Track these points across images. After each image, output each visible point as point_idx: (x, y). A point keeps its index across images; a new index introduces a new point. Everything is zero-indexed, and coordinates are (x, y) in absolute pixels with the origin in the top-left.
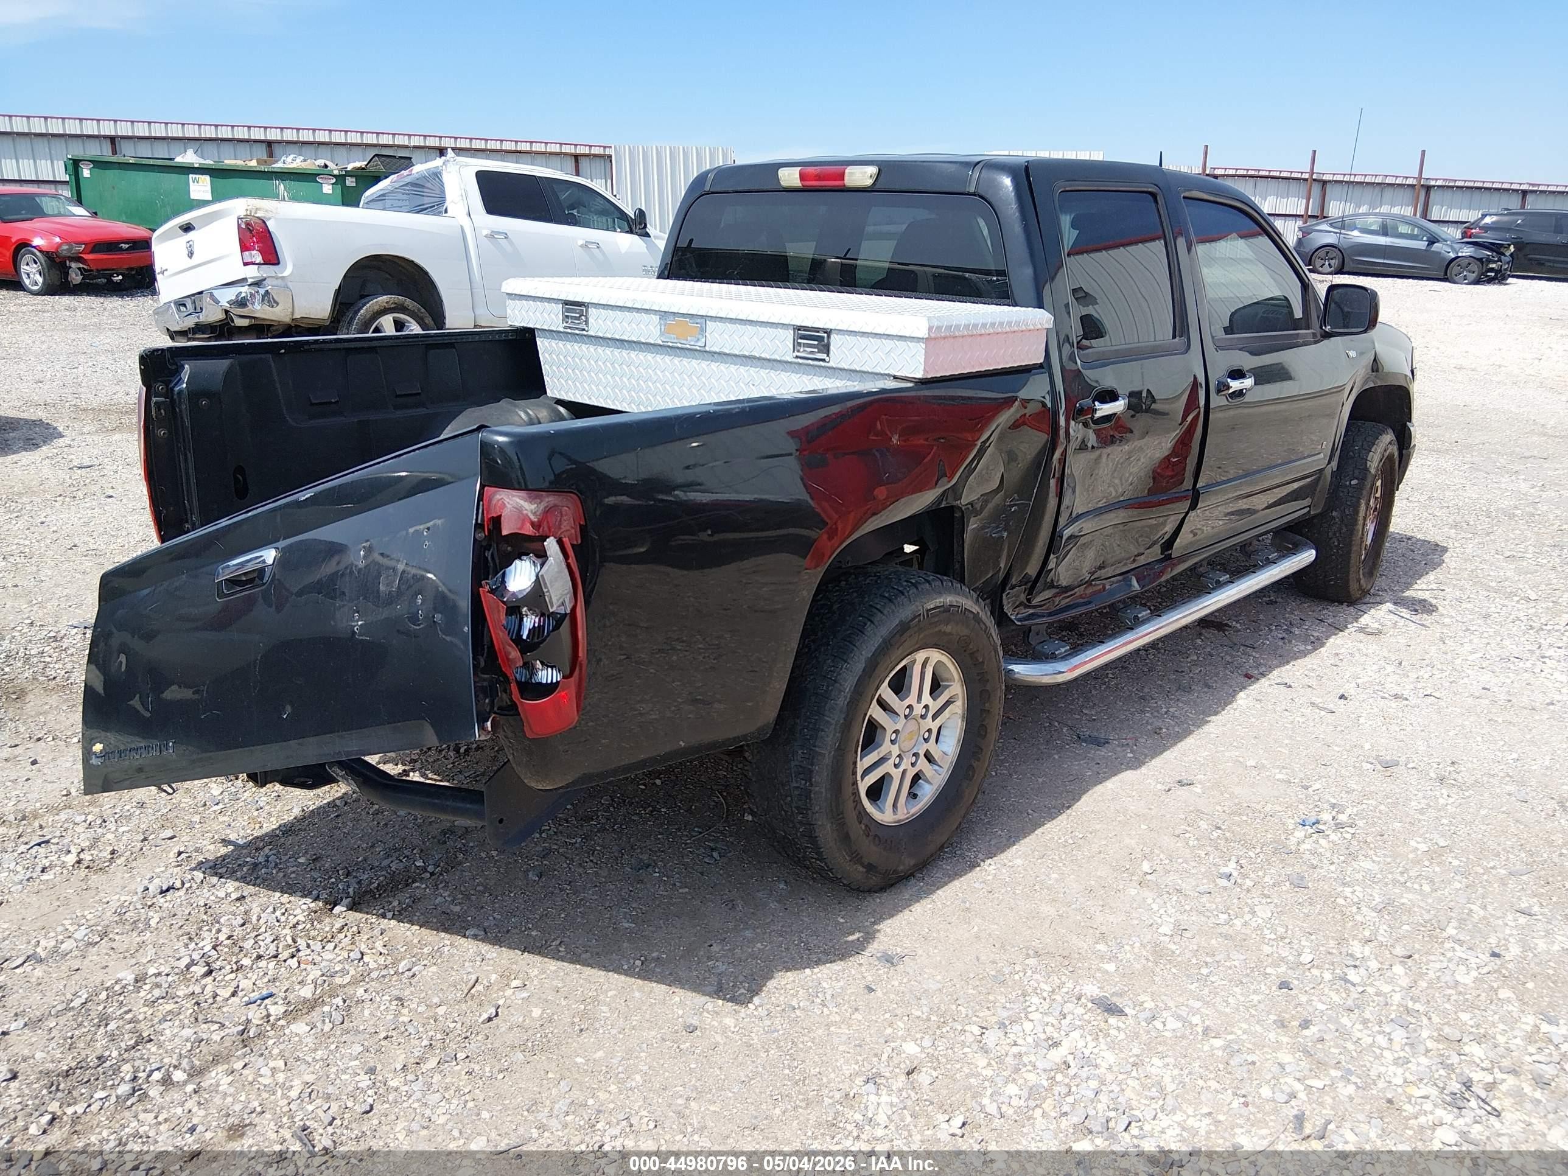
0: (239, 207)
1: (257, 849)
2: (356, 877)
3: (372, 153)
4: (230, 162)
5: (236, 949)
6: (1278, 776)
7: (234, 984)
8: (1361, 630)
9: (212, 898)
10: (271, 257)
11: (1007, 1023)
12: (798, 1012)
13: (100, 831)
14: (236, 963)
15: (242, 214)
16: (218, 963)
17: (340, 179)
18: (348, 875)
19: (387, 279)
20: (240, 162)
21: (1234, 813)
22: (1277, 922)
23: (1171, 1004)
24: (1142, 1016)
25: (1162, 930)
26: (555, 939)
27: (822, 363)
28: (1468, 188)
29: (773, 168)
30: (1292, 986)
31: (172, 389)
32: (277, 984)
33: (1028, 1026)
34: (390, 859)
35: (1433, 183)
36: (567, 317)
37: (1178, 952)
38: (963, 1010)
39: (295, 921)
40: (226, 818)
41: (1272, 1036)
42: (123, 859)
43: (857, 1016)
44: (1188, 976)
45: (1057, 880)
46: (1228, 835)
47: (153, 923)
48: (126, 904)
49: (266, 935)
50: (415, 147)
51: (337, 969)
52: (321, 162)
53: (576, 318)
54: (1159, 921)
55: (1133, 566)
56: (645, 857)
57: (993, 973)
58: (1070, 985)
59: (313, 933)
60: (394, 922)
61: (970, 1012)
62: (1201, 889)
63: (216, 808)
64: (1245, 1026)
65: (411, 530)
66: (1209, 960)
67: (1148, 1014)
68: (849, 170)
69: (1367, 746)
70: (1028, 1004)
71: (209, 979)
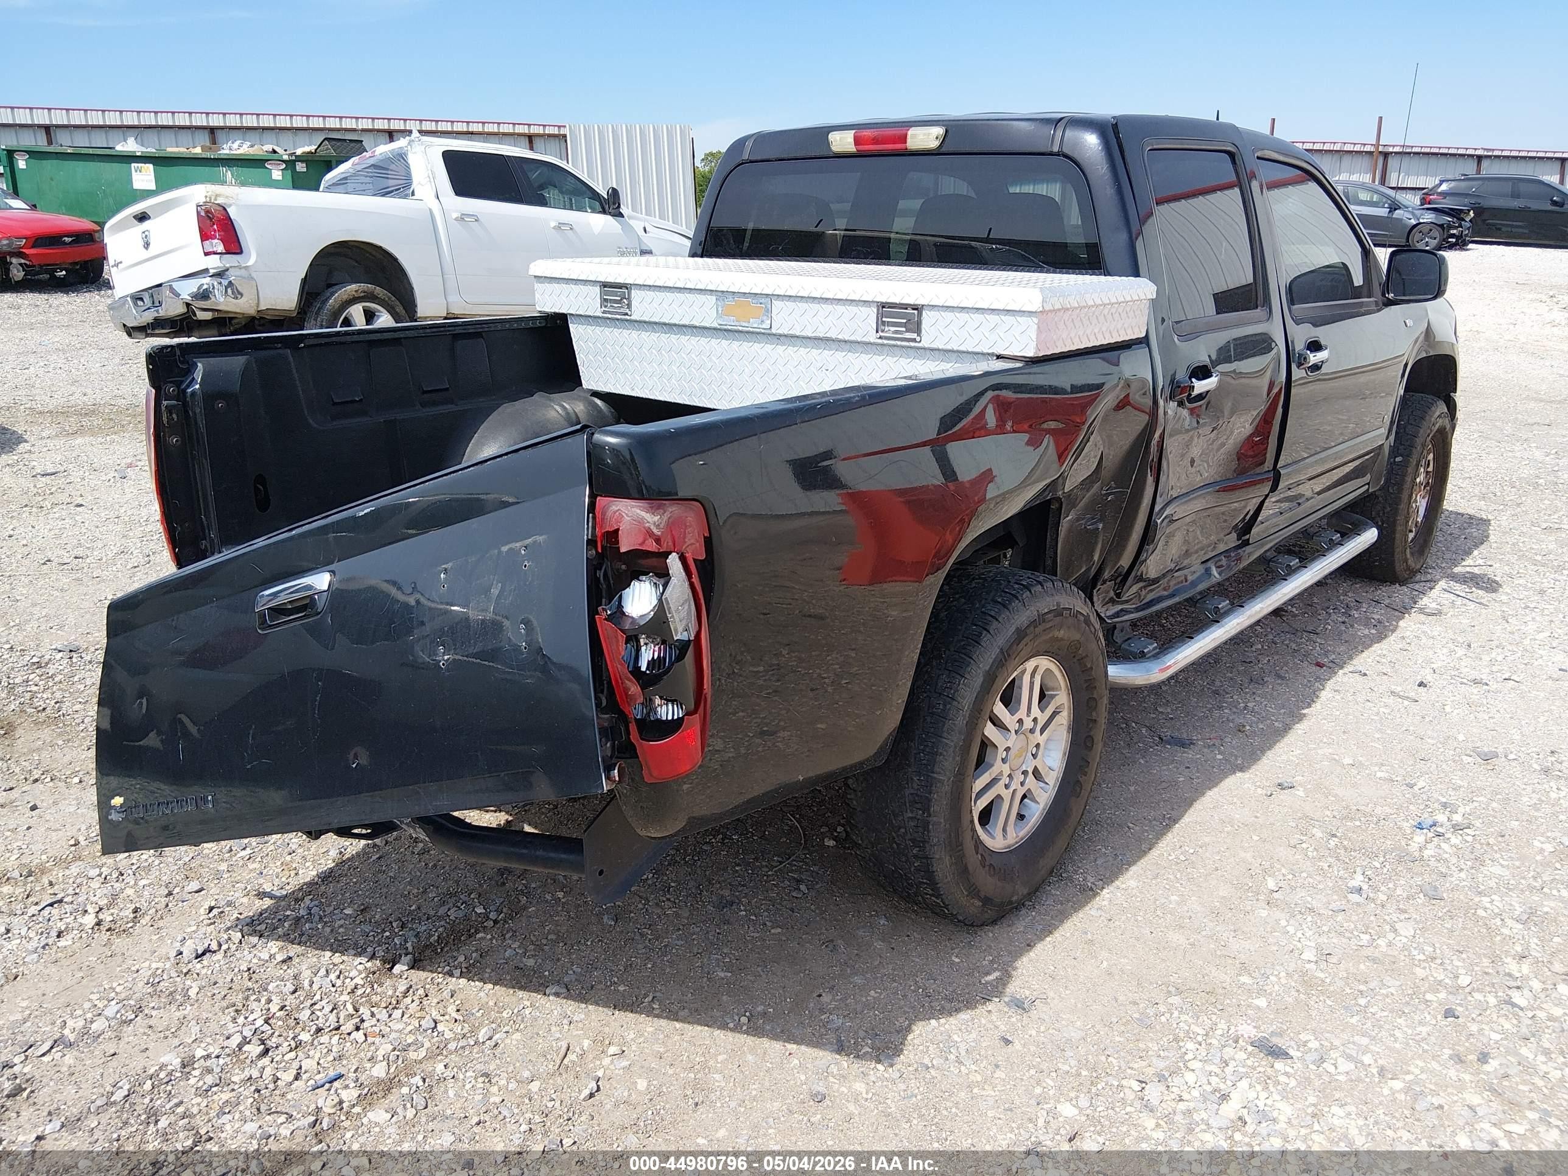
0: (197, 194)
1: (297, 900)
2: (412, 929)
3: (320, 138)
4: (172, 150)
5: (292, 1022)
6: (1379, 774)
7: (296, 1065)
8: (1422, 611)
9: (255, 961)
10: (233, 245)
11: (1167, 1074)
12: (932, 1071)
13: (117, 885)
14: (293, 1039)
15: (202, 200)
16: (274, 1040)
17: (290, 164)
18: (403, 927)
19: (354, 267)
20: (183, 150)
21: (1346, 818)
22: (1422, 940)
23: (1337, 1043)
24: (1310, 1058)
25: (1305, 956)
26: (646, 996)
27: (912, 344)
28: (1424, 154)
29: (822, 133)
30: (1457, 1013)
31: (184, 391)
32: (345, 1062)
33: (1190, 1077)
34: (447, 907)
35: (1391, 150)
36: (606, 300)
37: (1328, 980)
38: (1114, 1061)
39: (353, 984)
40: (256, 865)
41: (1452, 1073)
42: (148, 918)
43: (999, 1074)
44: (1346, 1008)
45: (1178, 904)
46: (1346, 843)
47: (192, 993)
48: (159, 972)
49: (323, 1003)
50: (363, 130)
51: (409, 1041)
52: (269, 147)
53: (616, 302)
54: (1299, 945)
55: (1214, 554)
56: (726, 893)
57: (1136, 1015)
58: (1222, 1026)
59: (375, 999)
60: (463, 981)
61: (1123, 1064)
62: (1333, 906)
63: (243, 853)
64: (1421, 1064)
65: (505, 549)
66: (1362, 987)
67: (1315, 1056)
68: (911, 132)
69: (1461, 737)
70: (1183, 1050)
71: (266, 1061)
